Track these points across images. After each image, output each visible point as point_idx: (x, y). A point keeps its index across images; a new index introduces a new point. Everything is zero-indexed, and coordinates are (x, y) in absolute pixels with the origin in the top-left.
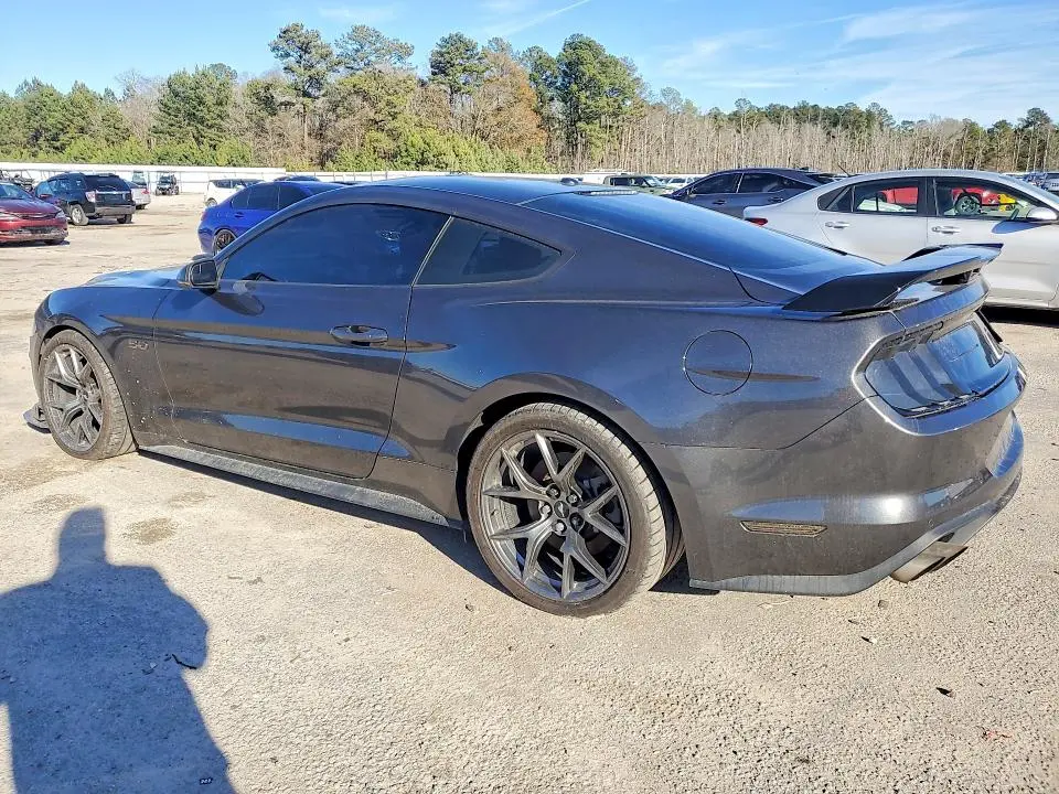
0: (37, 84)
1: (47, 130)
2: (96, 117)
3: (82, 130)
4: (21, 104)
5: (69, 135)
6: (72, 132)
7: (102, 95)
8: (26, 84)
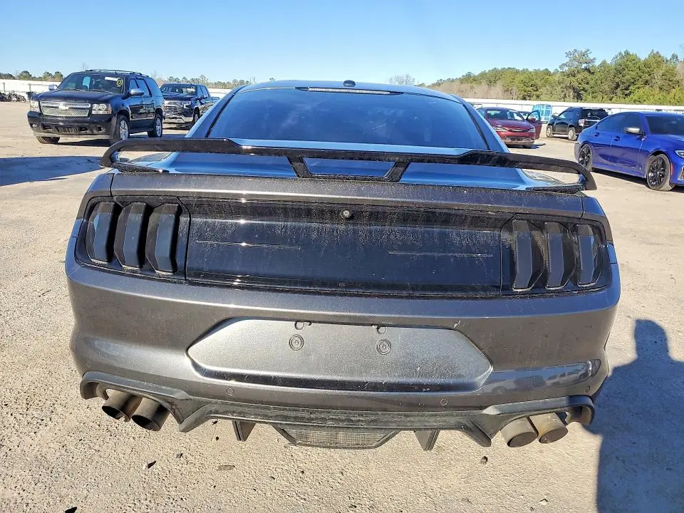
0: (627, 53)
1: (623, 83)
2: (658, 74)
3: (646, 83)
4: (613, 67)
5: (637, 86)
6: (639, 84)
7: (669, 59)
8: (620, 54)
